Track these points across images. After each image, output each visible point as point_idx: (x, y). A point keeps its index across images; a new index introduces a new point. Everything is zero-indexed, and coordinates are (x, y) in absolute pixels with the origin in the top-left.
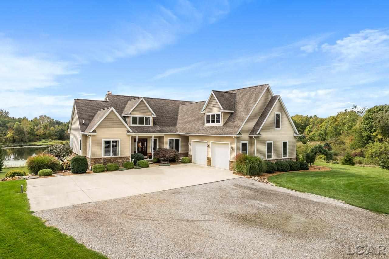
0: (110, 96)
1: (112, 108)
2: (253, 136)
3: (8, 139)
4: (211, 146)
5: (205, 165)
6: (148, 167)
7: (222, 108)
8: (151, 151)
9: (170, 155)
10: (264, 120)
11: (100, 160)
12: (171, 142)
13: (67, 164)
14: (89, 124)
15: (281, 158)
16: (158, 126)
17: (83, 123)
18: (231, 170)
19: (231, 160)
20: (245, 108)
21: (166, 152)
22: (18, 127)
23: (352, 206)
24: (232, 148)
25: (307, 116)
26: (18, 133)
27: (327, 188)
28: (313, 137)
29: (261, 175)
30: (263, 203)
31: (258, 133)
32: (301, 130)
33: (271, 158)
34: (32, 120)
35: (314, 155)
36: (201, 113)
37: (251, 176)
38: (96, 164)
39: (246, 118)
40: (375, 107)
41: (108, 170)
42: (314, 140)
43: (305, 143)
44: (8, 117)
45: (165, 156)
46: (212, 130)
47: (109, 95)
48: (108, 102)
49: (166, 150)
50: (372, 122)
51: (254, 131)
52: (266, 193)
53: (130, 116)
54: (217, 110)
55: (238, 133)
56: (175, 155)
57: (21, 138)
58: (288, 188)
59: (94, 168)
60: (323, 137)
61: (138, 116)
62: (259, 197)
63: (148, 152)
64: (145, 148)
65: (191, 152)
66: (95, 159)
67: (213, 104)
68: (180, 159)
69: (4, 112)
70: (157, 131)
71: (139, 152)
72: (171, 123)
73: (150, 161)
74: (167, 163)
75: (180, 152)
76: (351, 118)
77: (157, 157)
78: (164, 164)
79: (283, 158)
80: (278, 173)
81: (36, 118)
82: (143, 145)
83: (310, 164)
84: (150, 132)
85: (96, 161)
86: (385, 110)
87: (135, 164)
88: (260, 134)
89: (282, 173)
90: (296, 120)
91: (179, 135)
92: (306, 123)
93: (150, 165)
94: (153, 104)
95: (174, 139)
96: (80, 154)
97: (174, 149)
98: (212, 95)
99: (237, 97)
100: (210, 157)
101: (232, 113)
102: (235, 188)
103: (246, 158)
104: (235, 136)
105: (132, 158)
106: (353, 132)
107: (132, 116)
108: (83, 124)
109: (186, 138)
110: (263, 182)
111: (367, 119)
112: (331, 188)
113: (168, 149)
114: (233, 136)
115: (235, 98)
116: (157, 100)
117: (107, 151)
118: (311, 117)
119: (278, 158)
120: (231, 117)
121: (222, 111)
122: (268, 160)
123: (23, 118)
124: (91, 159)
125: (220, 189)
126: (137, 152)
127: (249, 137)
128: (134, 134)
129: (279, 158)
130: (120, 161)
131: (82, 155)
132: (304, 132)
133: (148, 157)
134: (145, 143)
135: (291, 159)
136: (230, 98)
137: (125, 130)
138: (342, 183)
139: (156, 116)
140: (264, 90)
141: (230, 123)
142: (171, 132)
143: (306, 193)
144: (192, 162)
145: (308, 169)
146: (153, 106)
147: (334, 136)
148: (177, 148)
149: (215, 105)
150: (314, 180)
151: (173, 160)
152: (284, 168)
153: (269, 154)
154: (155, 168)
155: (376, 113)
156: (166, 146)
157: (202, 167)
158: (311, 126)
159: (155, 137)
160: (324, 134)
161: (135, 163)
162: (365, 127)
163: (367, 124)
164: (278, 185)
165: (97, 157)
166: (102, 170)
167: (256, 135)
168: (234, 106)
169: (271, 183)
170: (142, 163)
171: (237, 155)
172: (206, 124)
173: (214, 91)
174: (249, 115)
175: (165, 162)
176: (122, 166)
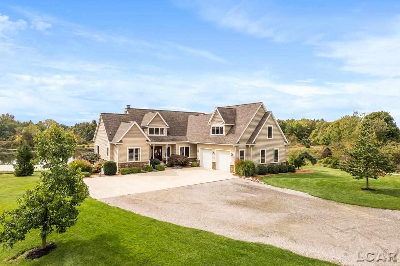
0: (129, 110)
1: (135, 122)
2: (249, 145)
3: (17, 143)
4: (215, 153)
5: (210, 168)
6: (164, 170)
7: (224, 122)
8: (165, 157)
9: (181, 160)
10: (258, 132)
11: (126, 164)
12: (182, 149)
13: (98, 167)
14: (114, 134)
15: (273, 163)
16: (171, 135)
17: (110, 133)
18: (232, 173)
19: (231, 164)
20: (243, 122)
21: (178, 157)
22: (26, 132)
23: (312, 196)
24: (232, 155)
25: (314, 119)
26: (26, 138)
27: (302, 185)
28: (317, 141)
29: (255, 176)
30: (251, 195)
31: (253, 143)
32: (307, 134)
33: (264, 162)
34: (37, 124)
35: (301, 160)
36: (207, 125)
37: (246, 177)
38: (122, 168)
39: (243, 130)
40: (372, 113)
41: (132, 172)
42: (317, 144)
43: (308, 147)
44: (14, 122)
45: (178, 161)
46: (217, 140)
47: (129, 108)
48: (128, 115)
49: (178, 156)
50: (369, 128)
51: (250, 141)
52: (255, 188)
53: (148, 128)
54: (220, 123)
55: (236, 143)
56: (186, 160)
57: (29, 142)
58: (273, 185)
59: (122, 171)
60: (327, 142)
61: (154, 127)
62: (249, 191)
63: (163, 158)
64: (160, 155)
65: (199, 157)
66: (121, 164)
67: (217, 118)
68: (190, 164)
69: (10, 116)
70: (170, 139)
71: (155, 157)
72: (182, 133)
73: (165, 165)
74: (179, 167)
75: (189, 157)
76: (351, 124)
77: (171, 161)
78: (177, 168)
79: (274, 162)
80: (269, 175)
81: (40, 122)
82: (158, 151)
83: (298, 168)
84: (164, 141)
85: (123, 165)
86: (381, 116)
87: (154, 168)
88: (255, 144)
89: (272, 174)
90: (302, 124)
91: (188, 143)
92: (312, 127)
93: (166, 169)
94: (166, 116)
95: (185, 146)
96: (108, 159)
97: (184, 155)
98: (216, 111)
99: (237, 112)
100: (215, 162)
101: (233, 126)
102: (233, 185)
103: (242, 163)
104: (235, 145)
105: (151, 163)
106: (352, 137)
107: (149, 127)
108: (110, 135)
109: (195, 146)
110: (255, 181)
111: (364, 125)
112: (305, 186)
113: (179, 155)
114: (233, 145)
115: (236, 113)
116: (169, 112)
117: (131, 157)
118: (318, 121)
119: (270, 163)
120: (232, 129)
121: (225, 124)
122: (262, 165)
123: (29, 122)
124: (119, 164)
125: (222, 185)
126: (154, 158)
127: (246, 146)
128: (152, 143)
129: (272, 163)
130: (141, 165)
131: (109, 160)
132: (310, 136)
133: (163, 161)
134: (160, 150)
135: (282, 163)
136: (232, 113)
137: (144, 140)
138: (316, 182)
139: (169, 127)
140: (258, 107)
141: (231, 135)
142: (182, 140)
143: (285, 189)
144: (200, 166)
145: (295, 172)
146: (166, 118)
147: (337, 141)
148: (187, 154)
149: (219, 119)
150: (295, 180)
151: (184, 165)
152: (274, 171)
153: (263, 158)
154: (169, 170)
155: (373, 120)
156: (178, 152)
157: (208, 170)
158: (317, 130)
159: (168, 145)
160: (328, 139)
161: (153, 166)
162: (362, 132)
163: (365, 130)
164: (266, 183)
165: (123, 162)
166: (128, 172)
167: (252, 144)
168: (235, 120)
169: (261, 182)
170: (159, 167)
171: (236, 161)
172: (211, 134)
173: (218, 108)
174: (246, 129)
175: (177, 166)
176: (143, 169)
